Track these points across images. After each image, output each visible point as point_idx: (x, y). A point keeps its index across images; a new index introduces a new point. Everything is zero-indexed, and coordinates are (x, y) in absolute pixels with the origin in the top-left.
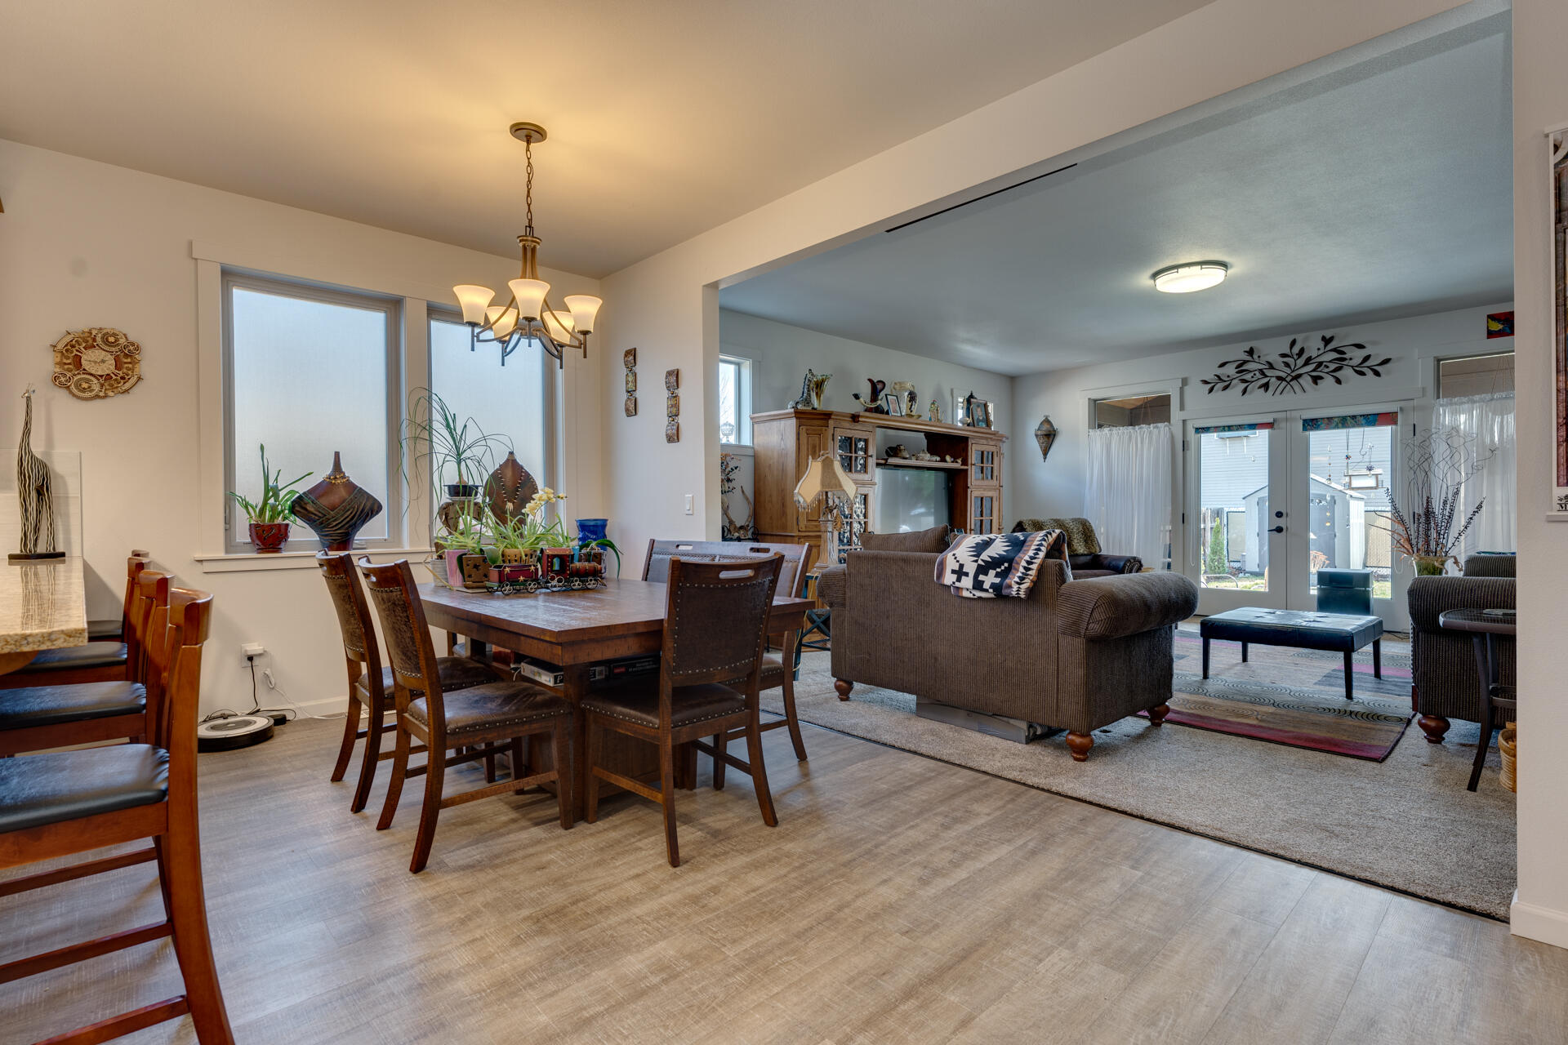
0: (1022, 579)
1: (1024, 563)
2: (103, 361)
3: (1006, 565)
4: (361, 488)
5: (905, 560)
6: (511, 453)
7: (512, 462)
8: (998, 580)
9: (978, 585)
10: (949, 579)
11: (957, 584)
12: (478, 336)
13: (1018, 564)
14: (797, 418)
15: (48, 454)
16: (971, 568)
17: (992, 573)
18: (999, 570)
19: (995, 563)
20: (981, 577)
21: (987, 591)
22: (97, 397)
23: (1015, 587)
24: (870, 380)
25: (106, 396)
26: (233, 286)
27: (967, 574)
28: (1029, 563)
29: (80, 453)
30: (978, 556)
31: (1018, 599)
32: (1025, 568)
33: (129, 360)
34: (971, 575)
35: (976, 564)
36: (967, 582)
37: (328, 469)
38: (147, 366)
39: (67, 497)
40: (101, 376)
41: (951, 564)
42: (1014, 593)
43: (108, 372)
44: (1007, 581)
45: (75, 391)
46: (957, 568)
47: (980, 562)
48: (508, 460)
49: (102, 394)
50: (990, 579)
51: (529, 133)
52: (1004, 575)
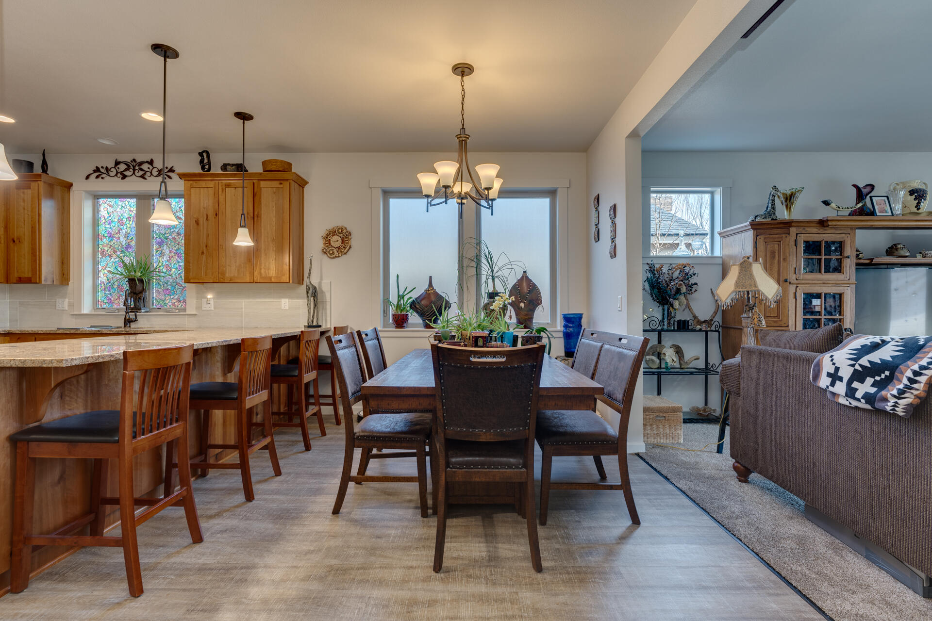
0: (901, 392)
1: (909, 374)
2: (337, 241)
3: (887, 373)
4: (441, 295)
5: (787, 358)
6: (525, 272)
7: (525, 278)
8: (873, 390)
9: (851, 392)
10: (824, 382)
11: (831, 389)
12: (430, 203)
13: (902, 373)
14: (754, 229)
15: (320, 283)
16: (846, 373)
17: (869, 381)
18: (878, 378)
19: (874, 370)
20: (855, 385)
21: (859, 400)
22: (336, 257)
23: (892, 401)
24: (854, 186)
25: (339, 256)
26: (390, 198)
27: (841, 379)
28: (916, 373)
29: (331, 282)
30: (856, 360)
31: (893, 416)
32: (909, 379)
33: (347, 239)
34: (845, 380)
35: (852, 369)
36: (840, 388)
37: (426, 286)
38: (354, 242)
39: (326, 301)
40: (337, 247)
41: (827, 367)
42: (888, 408)
43: (339, 245)
44: (883, 393)
45: (329, 255)
46: (832, 371)
47: (857, 367)
48: (523, 277)
49: (337, 255)
50: (865, 387)
51: (463, 70)
52: (881, 385)
